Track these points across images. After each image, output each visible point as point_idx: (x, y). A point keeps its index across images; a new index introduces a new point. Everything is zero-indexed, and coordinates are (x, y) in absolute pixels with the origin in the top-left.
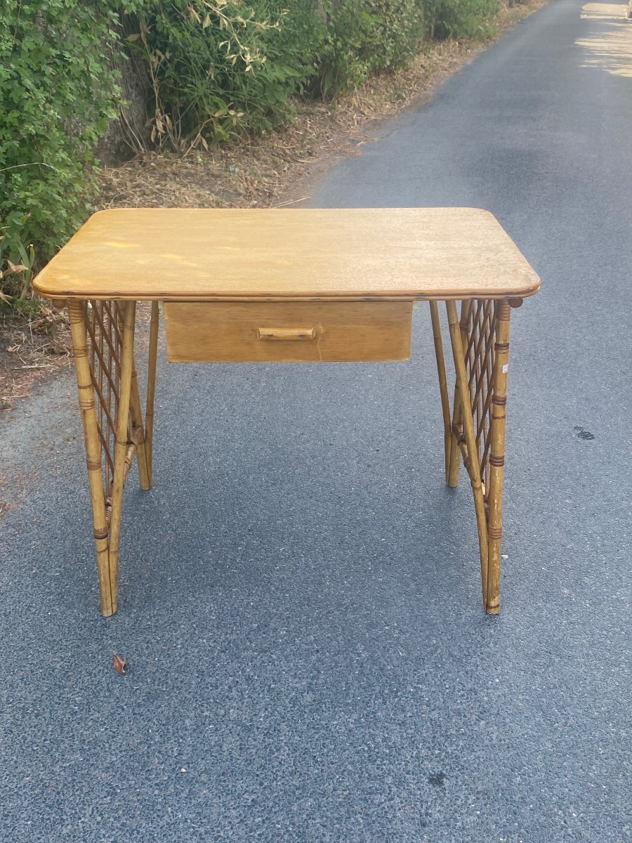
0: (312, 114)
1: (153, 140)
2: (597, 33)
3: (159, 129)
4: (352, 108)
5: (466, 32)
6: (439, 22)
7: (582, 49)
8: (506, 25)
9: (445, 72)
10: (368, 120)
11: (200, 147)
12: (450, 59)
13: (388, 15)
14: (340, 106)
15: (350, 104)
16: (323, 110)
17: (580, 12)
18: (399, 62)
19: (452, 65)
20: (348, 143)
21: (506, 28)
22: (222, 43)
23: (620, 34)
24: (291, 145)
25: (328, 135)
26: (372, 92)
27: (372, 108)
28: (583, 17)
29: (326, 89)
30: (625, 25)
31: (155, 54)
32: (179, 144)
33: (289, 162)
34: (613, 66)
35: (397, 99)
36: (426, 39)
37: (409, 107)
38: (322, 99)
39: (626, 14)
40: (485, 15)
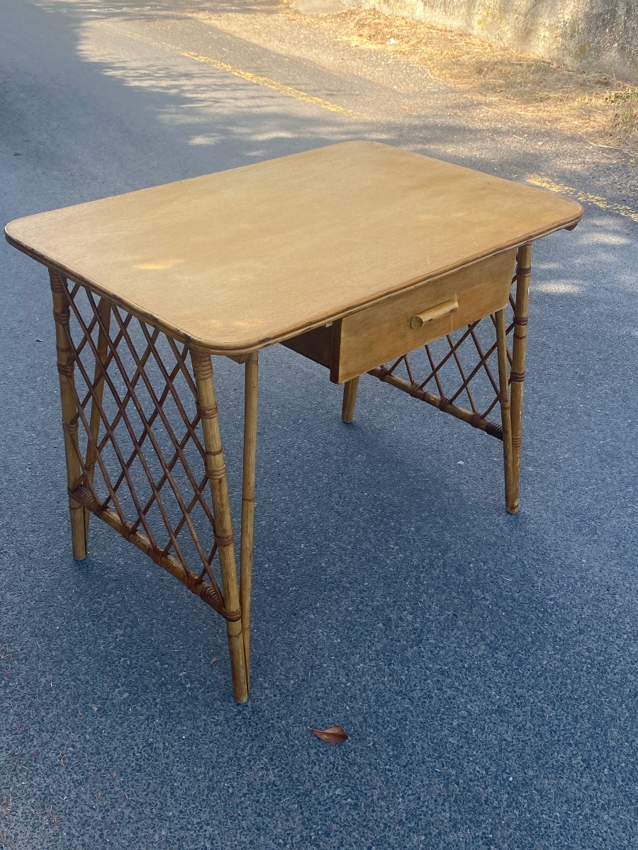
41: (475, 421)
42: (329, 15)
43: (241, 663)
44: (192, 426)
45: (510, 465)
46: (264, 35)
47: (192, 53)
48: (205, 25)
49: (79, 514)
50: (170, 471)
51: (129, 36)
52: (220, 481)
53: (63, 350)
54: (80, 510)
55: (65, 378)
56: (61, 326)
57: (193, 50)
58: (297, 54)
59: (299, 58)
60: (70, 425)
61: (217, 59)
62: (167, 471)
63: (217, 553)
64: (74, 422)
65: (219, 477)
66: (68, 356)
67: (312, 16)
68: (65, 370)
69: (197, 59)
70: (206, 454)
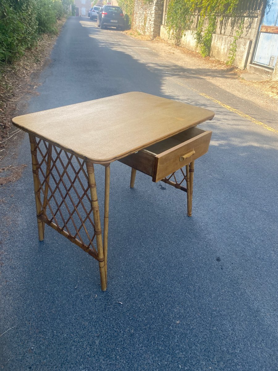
0: (5, 71)
4: (21, 67)
9: (49, 48)
10: (31, 73)
13: (25, 23)
14: (16, 67)
15: (20, 65)
16: (9, 69)
17: (80, 24)
19: (49, 45)
20: (29, 87)
24: (2, 91)
25: (17, 83)
26: (26, 58)
27: (29, 67)
30: (100, 30)
33: (5, 102)
34: (110, 46)
35: (37, 61)
37: (44, 66)
38: (6, 63)
39: (97, 25)
41: (177, 186)
42: (257, 82)
43: (104, 277)
44: (86, 191)
45: (189, 200)
46: (231, 88)
47: (204, 94)
48: (208, 82)
49: (41, 224)
50: (77, 208)
51: (179, 84)
52: (97, 211)
53: (35, 165)
54: (41, 223)
55: (35, 175)
56: (34, 156)
57: (204, 93)
58: (246, 98)
59: (248, 100)
60: (37, 192)
61: (214, 97)
62: (76, 208)
63: (95, 237)
64: (39, 191)
65: (96, 210)
66: (37, 167)
67: (249, 81)
68: (35, 172)
69: (206, 97)
70: (91, 201)
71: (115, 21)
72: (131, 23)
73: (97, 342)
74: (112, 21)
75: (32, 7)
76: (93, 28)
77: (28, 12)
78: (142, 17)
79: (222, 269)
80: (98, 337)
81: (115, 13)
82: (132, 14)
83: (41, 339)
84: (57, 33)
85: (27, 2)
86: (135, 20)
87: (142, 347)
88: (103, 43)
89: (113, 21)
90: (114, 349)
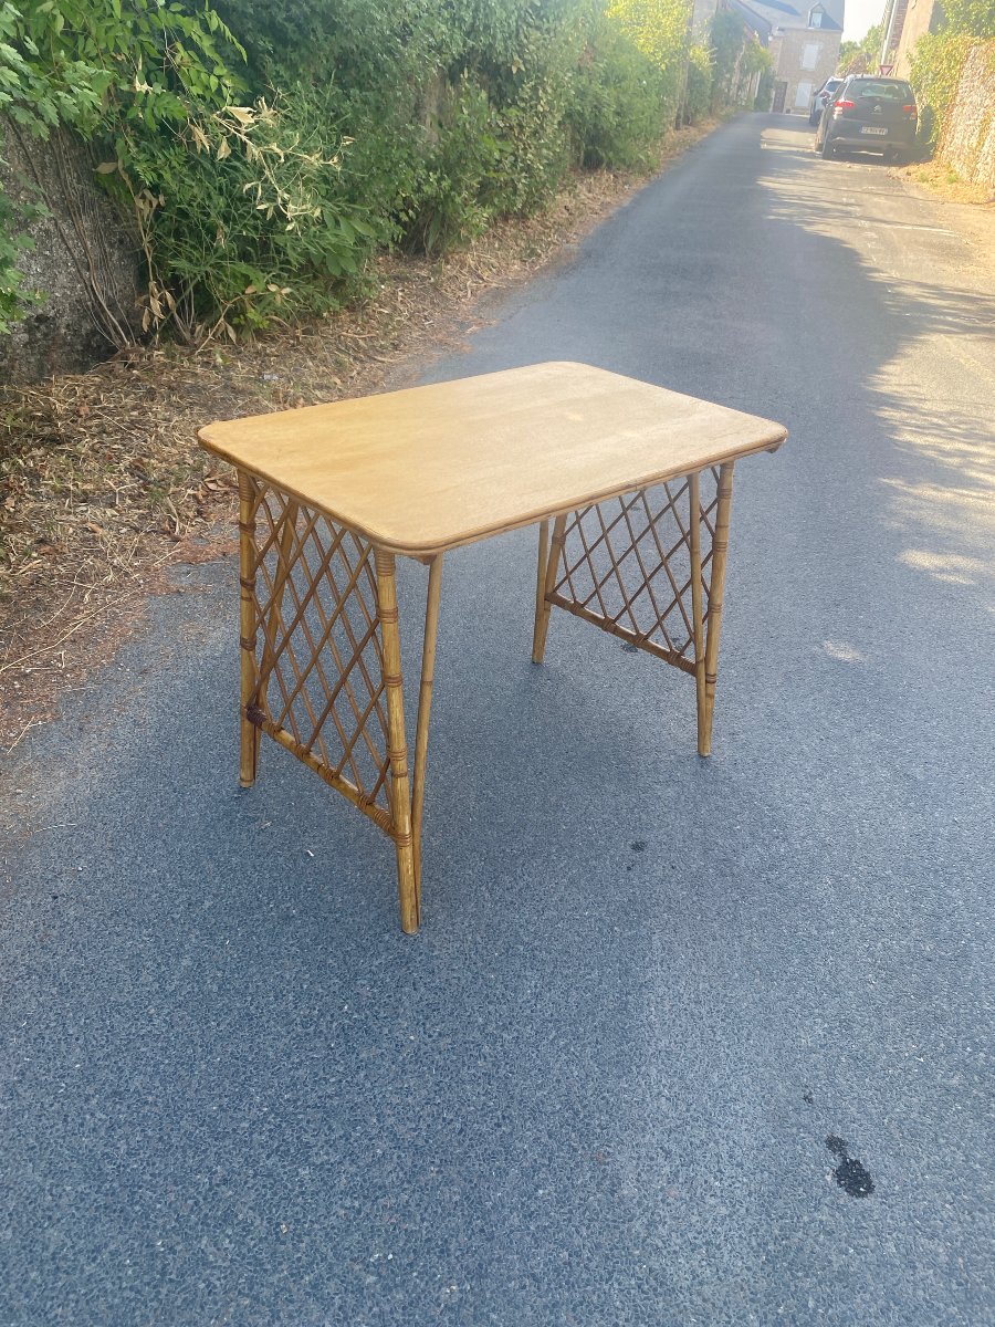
0: (407, 279)
1: (146, 328)
2: (783, 170)
3: (156, 313)
4: (466, 269)
5: (623, 161)
6: (590, 147)
7: (765, 192)
8: (672, 153)
9: (595, 216)
10: (488, 288)
11: (224, 337)
12: (602, 198)
13: (521, 140)
14: (449, 267)
15: (463, 264)
16: (424, 273)
17: (758, 140)
18: (535, 202)
19: (605, 206)
20: (454, 328)
21: (672, 156)
22: (248, 186)
23: (809, 173)
24: (369, 332)
25: (426, 313)
26: (496, 245)
27: (494, 271)
28: (764, 146)
29: (430, 244)
30: (814, 161)
31: (143, 197)
32: (192, 332)
33: (362, 361)
34: (806, 219)
35: (530, 256)
36: (573, 169)
37: (545, 269)
38: (425, 255)
39: (813, 145)
40: (647, 140)
51: (962, 361)
71: (877, 131)
72: (938, 138)
73: (207, 904)
74: (866, 130)
75: (550, 91)
76: (797, 153)
77: (536, 105)
78: (976, 116)
79: (629, 869)
80: (215, 896)
81: (882, 102)
82: (947, 107)
83: (107, 862)
84: (651, 169)
85: (540, 75)
86: (955, 126)
87: (292, 945)
88: (790, 205)
89: (869, 132)
90: (231, 927)
